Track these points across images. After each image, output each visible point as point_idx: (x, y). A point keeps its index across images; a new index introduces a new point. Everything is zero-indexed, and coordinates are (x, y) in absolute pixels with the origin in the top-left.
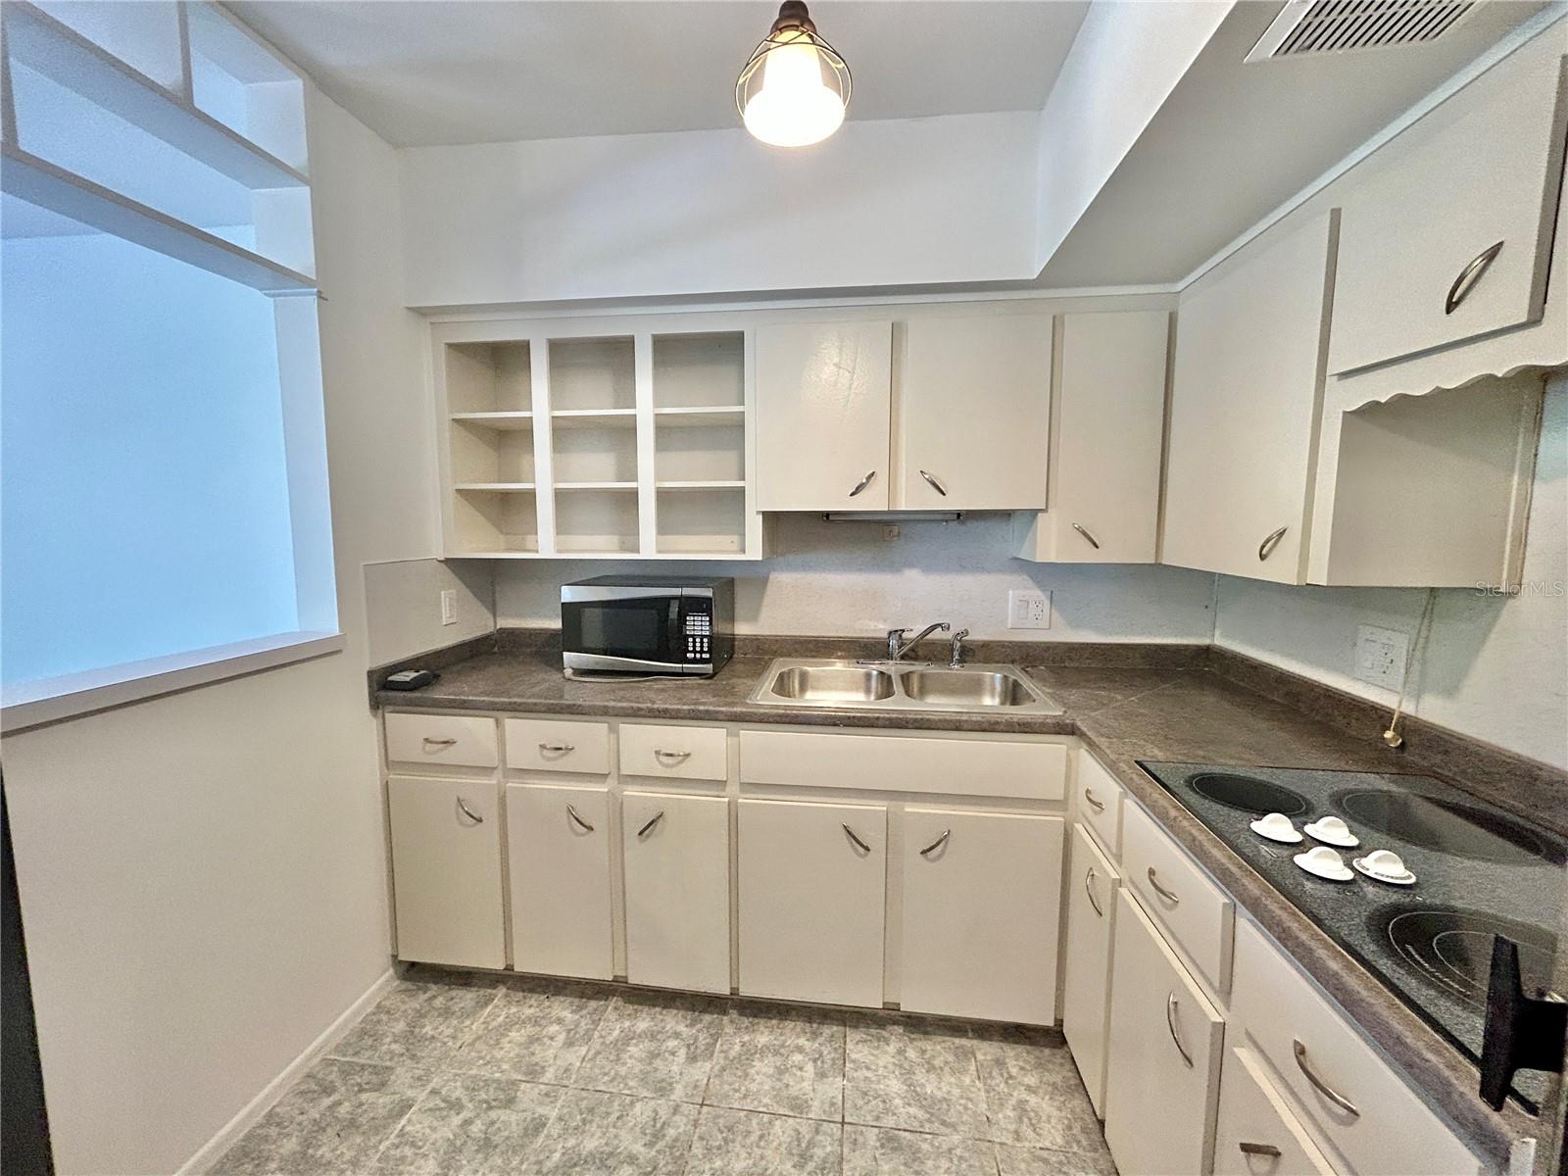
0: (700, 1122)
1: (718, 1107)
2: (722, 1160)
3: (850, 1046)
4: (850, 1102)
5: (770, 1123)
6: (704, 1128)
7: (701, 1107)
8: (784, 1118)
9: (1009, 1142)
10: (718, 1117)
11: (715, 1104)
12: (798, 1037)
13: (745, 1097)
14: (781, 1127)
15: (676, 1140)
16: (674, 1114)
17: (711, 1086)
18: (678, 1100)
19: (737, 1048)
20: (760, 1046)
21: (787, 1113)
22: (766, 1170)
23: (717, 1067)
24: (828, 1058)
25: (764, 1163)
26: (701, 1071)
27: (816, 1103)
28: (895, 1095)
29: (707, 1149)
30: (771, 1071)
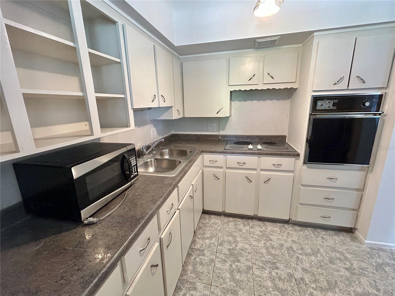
0: (216, 285)
1: (212, 280)
2: (227, 279)
3: (196, 247)
4: (211, 250)
5: (216, 267)
6: (218, 284)
7: (212, 285)
8: (215, 264)
9: (220, 227)
10: (215, 280)
11: (211, 281)
12: (191, 259)
13: (209, 273)
14: (218, 265)
15: (222, 292)
16: (214, 293)
17: (205, 283)
18: (209, 292)
19: (192, 275)
20: (192, 268)
21: (214, 263)
22: (228, 269)
23: (199, 281)
24: (198, 253)
25: (227, 269)
26: (200, 286)
27: (211, 257)
28: (210, 242)
29: (224, 283)
30: (201, 266)
